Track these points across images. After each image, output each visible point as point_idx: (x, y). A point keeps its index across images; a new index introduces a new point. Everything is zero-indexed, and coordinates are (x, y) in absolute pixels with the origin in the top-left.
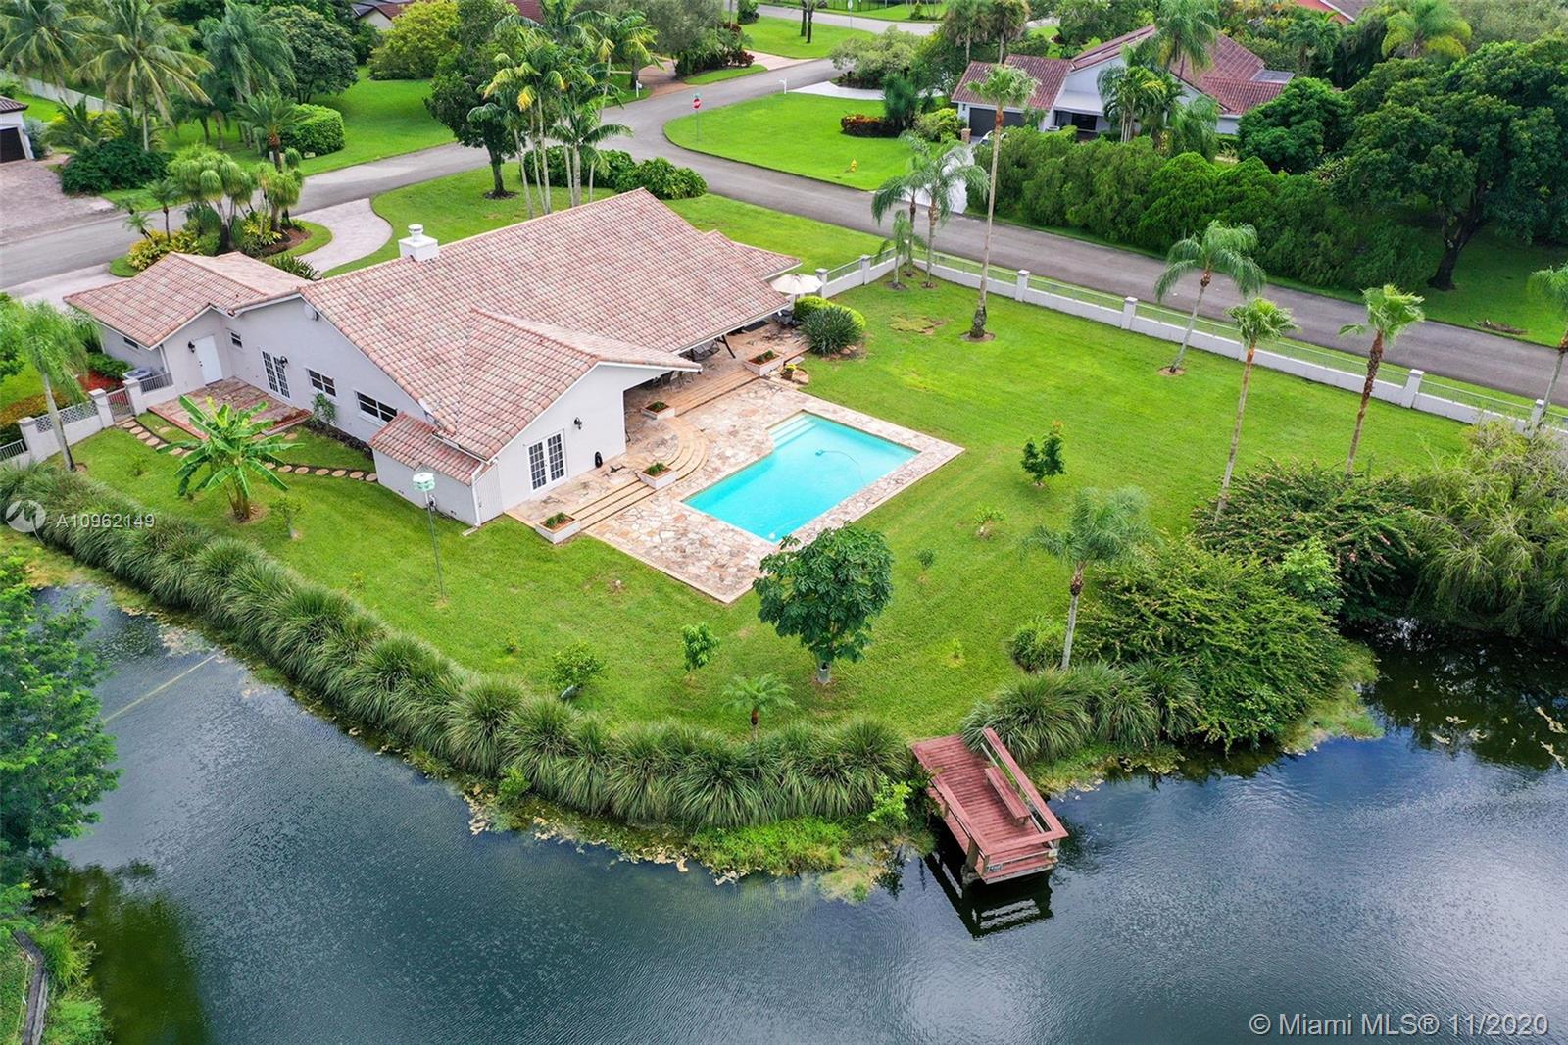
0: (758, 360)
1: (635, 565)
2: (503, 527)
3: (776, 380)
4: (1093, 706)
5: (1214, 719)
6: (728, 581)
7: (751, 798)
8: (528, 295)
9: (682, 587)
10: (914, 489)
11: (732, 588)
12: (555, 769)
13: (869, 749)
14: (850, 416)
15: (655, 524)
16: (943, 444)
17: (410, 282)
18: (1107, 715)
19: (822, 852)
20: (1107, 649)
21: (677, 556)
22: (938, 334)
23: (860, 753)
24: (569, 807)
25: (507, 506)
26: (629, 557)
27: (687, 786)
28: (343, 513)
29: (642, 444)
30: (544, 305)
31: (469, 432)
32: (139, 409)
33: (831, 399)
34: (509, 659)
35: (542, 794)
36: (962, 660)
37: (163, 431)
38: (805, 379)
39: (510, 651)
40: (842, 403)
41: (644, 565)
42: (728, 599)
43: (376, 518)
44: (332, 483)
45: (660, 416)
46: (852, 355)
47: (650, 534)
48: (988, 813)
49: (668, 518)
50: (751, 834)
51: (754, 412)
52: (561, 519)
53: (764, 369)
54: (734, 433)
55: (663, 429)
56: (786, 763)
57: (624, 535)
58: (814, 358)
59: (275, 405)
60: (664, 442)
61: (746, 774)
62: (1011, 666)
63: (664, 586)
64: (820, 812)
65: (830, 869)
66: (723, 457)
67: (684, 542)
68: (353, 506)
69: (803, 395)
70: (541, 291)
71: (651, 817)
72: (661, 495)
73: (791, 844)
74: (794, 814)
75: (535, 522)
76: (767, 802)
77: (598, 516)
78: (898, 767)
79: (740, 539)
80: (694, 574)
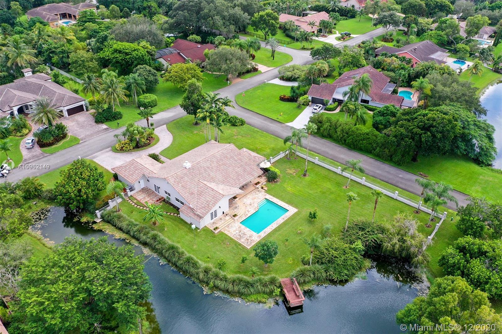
0: (256, 184)
1: (231, 239)
2: (206, 229)
3: (260, 189)
4: (314, 274)
5: (336, 276)
6: (249, 243)
7: (252, 290)
8: (209, 175)
9: (240, 245)
10: (287, 221)
11: (249, 245)
12: (218, 283)
13: (273, 281)
14: (275, 200)
15: (235, 229)
16: (294, 208)
17: (186, 174)
18: (316, 275)
19: (264, 300)
20: (318, 262)
21: (239, 237)
22: (296, 174)
23: (271, 282)
24: (220, 290)
25: (206, 224)
26: (230, 237)
27: (241, 287)
28: (174, 224)
29: (232, 208)
30: (212, 178)
31: (199, 211)
32: (129, 196)
33: (271, 195)
34: (208, 259)
35: (216, 287)
36: (292, 262)
37: (135, 201)
38: (266, 189)
39: (208, 258)
40: (274, 196)
41: (233, 239)
42: (249, 248)
43: (180, 225)
44: (171, 217)
45: (235, 200)
46: (276, 182)
47: (234, 231)
48: (293, 294)
49: (237, 227)
50: (252, 296)
51: (255, 198)
52: (217, 228)
53: (257, 186)
54: (251, 205)
55: (236, 204)
56: (258, 284)
57: (229, 231)
58: (269, 183)
59: (156, 195)
60: (236, 207)
61: (252, 286)
62: (301, 263)
63: (237, 245)
64: (264, 293)
65: (265, 303)
66: (248, 211)
67: (240, 233)
68: (176, 223)
69: (266, 194)
70: (212, 174)
71: (235, 292)
72: (236, 221)
73: (259, 299)
74: (259, 293)
75: (212, 229)
76: (255, 291)
77: (224, 227)
78: (278, 285)
79: (251, 233)
80: (242, 241)
